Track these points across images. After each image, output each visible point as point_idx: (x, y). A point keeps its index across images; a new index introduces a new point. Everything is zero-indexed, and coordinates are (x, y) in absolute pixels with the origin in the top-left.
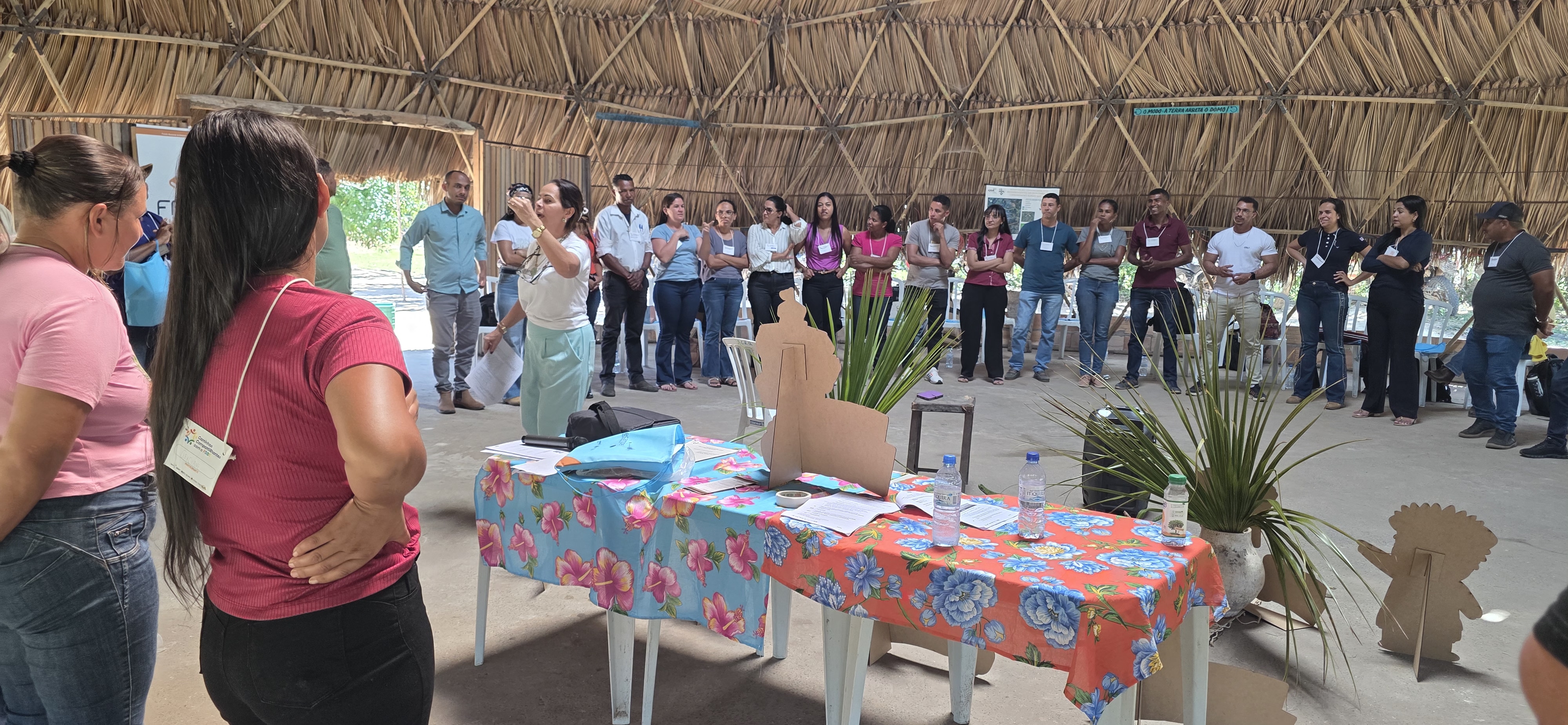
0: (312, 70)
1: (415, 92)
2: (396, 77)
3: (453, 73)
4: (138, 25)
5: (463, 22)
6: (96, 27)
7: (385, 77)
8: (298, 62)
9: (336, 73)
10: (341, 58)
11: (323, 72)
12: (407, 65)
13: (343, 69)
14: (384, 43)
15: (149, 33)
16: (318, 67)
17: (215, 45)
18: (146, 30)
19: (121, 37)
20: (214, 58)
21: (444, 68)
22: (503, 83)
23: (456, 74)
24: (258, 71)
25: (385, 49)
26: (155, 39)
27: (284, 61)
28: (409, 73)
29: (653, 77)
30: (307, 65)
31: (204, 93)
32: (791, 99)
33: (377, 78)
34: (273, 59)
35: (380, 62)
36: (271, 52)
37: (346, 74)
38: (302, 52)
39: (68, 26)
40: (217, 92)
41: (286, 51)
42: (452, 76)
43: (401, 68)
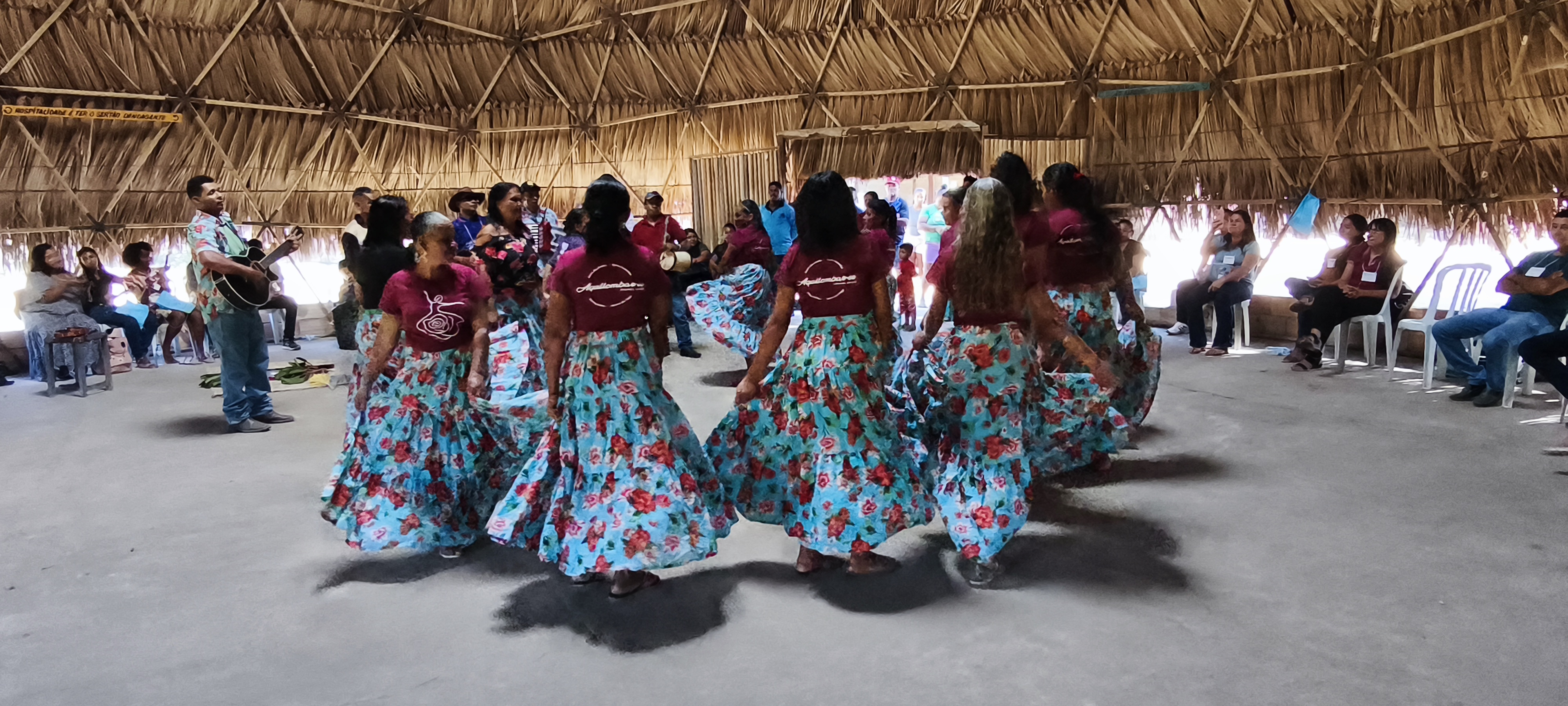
0: (860, 100)
1: (935, 103)
2: (920, 94)
3: (964, 80)
4: (750, 93)
5: (958, 37)
6: (729, 100)
7: (910, 95)
8: (851, 96)
9: (876, 98)
10: (878, 89)
11: (867, 100)
12: (927, 83)
13: (880, 96)
14: (901, 70)
15: (758, 96)
16: (863, 97)
17: (796, 96)
18: (756, 95)
19: (744, 102)
20: (801, 104)
21: (955, 79)
22: (1008, 81)
23: (967, 82)
24: (824, 108)
25: (904, 75)
26: (762, 100)
27: (841, 97)
28: (926, 89)
29: (1153, 45)
30: (856, 97)
31: (797, 128)
32: (1314, 36)
33: (904, 96)
34: (834, 98)
35: (904, 86)
36: (830, 94)
37: (882, 98)
38: (852, 89)
39: (714, 102)
40: (803, 127)
41: (842, 91)
42: (963, 84)
43: (924, 86)
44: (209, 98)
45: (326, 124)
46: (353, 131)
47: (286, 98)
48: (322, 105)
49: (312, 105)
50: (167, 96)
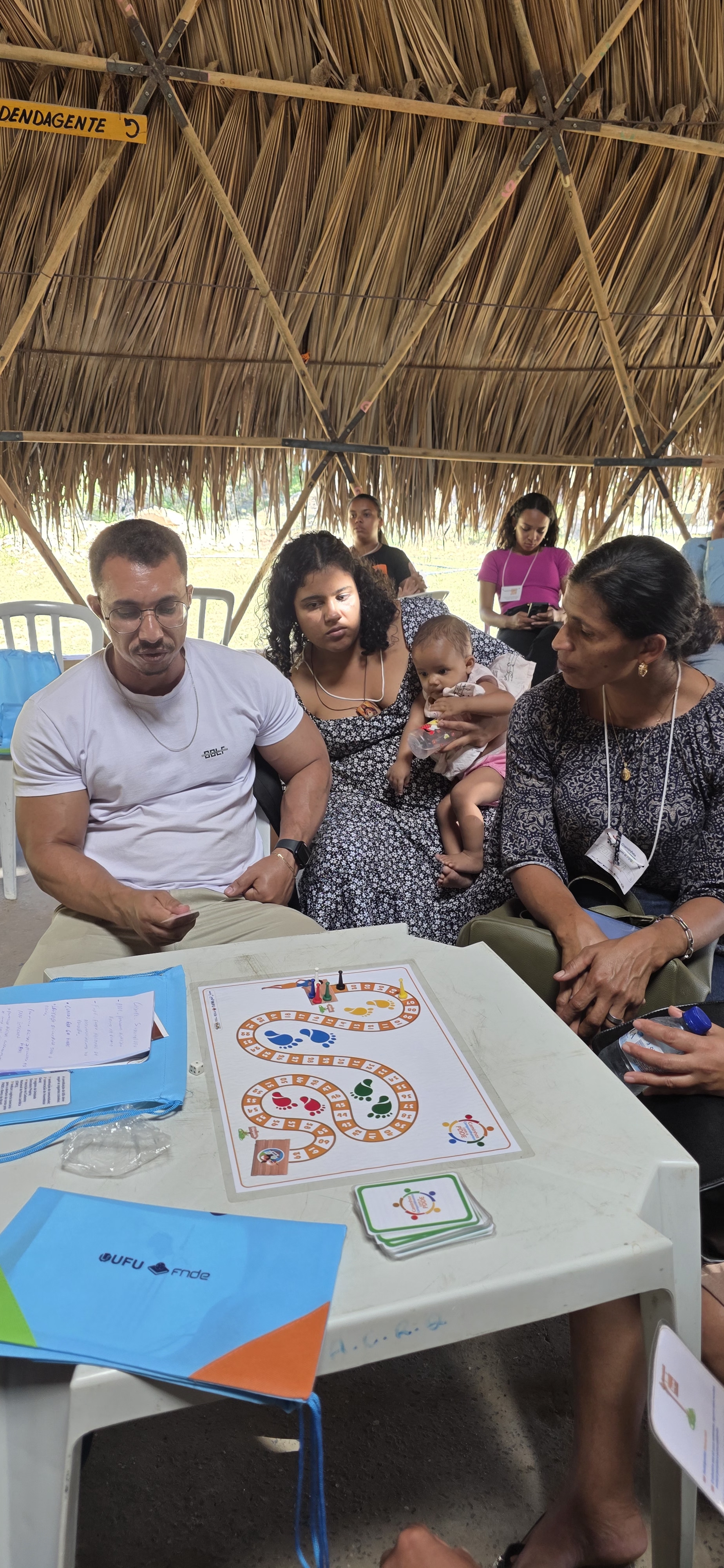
44: (219, 69)
45: (508, 161)
46: (577, 182)
47: (416, 73)
48: (509, 94)
49: (482, 95)
50: (114, 59)
